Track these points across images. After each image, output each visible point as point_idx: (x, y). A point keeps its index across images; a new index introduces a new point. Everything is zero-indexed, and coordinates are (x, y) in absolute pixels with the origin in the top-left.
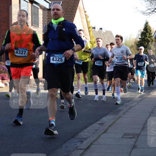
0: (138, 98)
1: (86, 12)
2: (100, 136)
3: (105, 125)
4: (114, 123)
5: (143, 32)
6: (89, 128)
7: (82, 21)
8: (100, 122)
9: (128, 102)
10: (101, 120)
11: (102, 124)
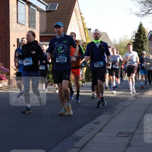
0: (133, 97)
1: (81, 14)
2: (95, 135)
3: (100, 124)
4: (109, 122)
5: (137, 33)
6: (84, 127)
7: (78, 23)
8: (95, 121)
9: (123, 102)
10: (96, 119)
11: (97, 123)
